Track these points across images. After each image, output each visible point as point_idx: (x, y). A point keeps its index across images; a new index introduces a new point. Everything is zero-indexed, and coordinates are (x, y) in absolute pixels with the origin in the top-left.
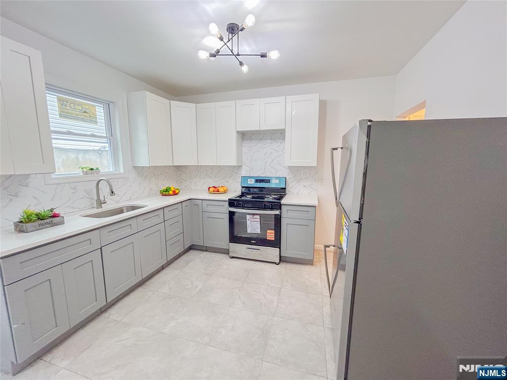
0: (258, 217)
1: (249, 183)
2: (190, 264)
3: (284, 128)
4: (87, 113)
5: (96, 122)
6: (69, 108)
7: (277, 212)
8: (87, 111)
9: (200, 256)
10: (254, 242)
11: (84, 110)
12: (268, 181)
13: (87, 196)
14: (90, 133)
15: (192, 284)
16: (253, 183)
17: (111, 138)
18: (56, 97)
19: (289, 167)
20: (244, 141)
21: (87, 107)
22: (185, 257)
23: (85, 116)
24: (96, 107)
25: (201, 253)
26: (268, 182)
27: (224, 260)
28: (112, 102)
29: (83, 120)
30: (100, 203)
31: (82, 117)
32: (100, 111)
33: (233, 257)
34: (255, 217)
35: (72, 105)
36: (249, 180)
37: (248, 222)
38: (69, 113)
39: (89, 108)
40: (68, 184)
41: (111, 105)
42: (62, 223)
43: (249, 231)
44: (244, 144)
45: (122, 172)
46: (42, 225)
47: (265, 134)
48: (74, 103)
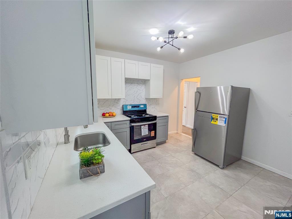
0: (147, 126)
1: (128, 108)
10: (144, 140)
12: (138, 106)
16: (130, 108)
33: (133, 153)
36: (128, 106)
37: (142, 130)
43: (143, 134)
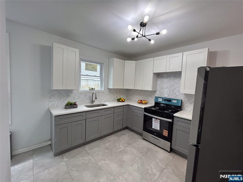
0: (159, 120)
2: (123, 136)
3: (181, 71)
4: (94, 68)
5: (96, 71)
6: (89, 67)
7: (170, 120)
8: (94, 67)
9: (129, 133)
10: (155, 134)
11: (93, 67)
13: (89, 98)
14: (94, 75)
15: (119, 146)
16: (161, 101)
17: (101, 77)
18: (85, 63)
19: (185, 94)
20: (159, 78)
21: (94, 66)
22: (122, 132)
23: (93, 69)
24: (98, 66)
25: (130, 132)
26: (170, 102)
27: (139, 139)
28: (103, 63)
29: (92, 71)
30: (93, 102)
31: (92, 69)
32: (98, 67)
33: (144, 139)
34: (157, 120)
35: (90, 66)
36: (159, 99)
37: (153, 122)
38: (88, 68)
39: (95, 66)
40: (84, 94)
41: (102, 64)
42: (77, 107)
43: (153, 127)
44: (158, 80)
45: (103, 90)
46: (71, 107)
47: (170, 74)
48: (90, 65)
